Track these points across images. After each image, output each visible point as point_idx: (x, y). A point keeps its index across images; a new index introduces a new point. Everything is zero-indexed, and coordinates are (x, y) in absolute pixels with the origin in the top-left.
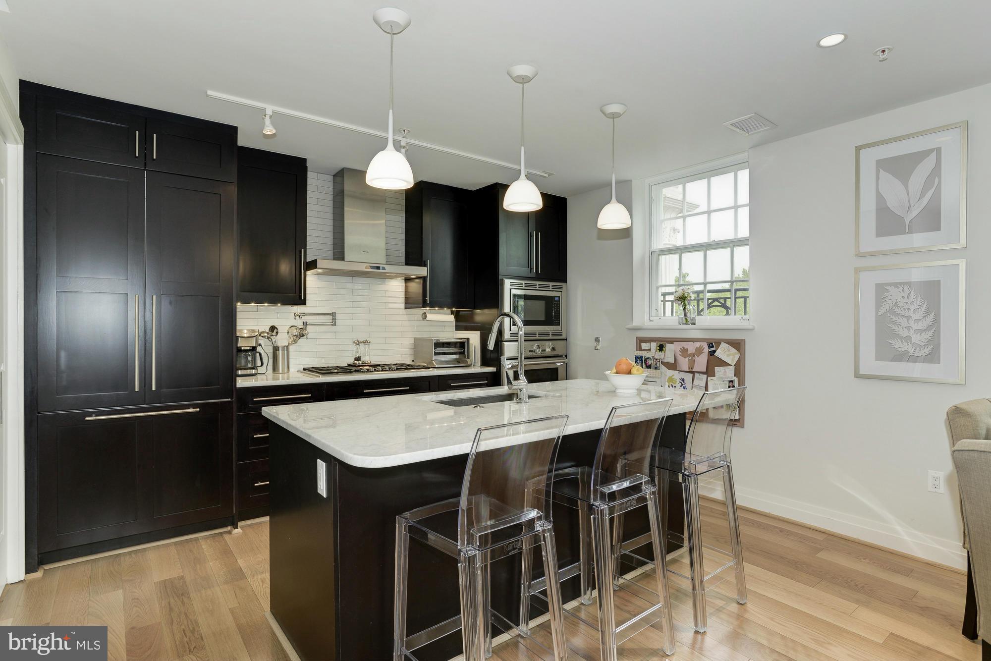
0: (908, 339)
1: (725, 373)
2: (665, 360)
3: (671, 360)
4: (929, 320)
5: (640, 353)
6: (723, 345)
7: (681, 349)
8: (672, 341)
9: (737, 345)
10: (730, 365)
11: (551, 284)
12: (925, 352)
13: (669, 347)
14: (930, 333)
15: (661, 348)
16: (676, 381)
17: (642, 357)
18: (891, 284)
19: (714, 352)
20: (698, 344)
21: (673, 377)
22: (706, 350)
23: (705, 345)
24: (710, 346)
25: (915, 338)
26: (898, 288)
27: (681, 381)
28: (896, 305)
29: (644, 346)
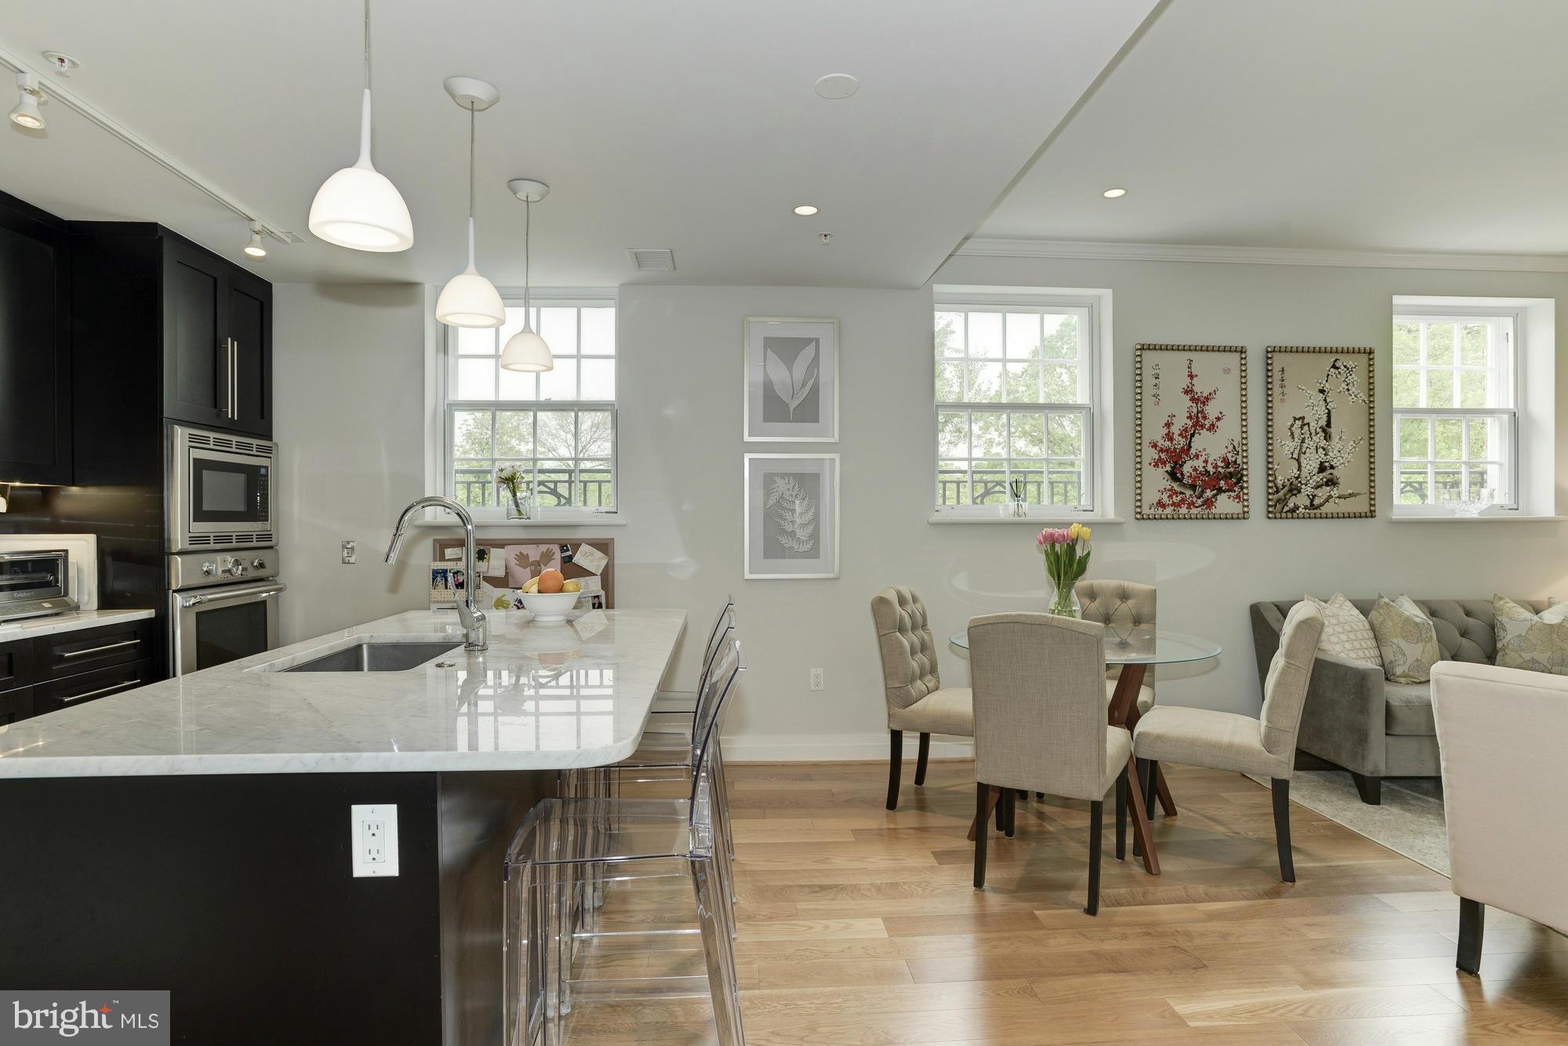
0: (793, 534)
1: (587, 586)
2: (491, 574)
3: (500, 573)
4: (811, 514)
5: (441, 565)
6: (584, 548)
7: (516, 555)
8: (501, 544)
9: (604, 546)
10: (595, 575)
11: (234, 439)
12: (807, 547)
13: (495, 553)
14: (811, 527)
15: (481, 555)
16: (508, 604)
17: (444, 572)
18: (778, 475)
19: (571, 558)
20: (544, 548)
21: (503, 599)
22: (558, 555)
23: (556, 549)
24: (563, 548)
25: (800, 533)
26: (784, 479)
27: (516, 603)
28: (782, 497)
29: (449, 553)
